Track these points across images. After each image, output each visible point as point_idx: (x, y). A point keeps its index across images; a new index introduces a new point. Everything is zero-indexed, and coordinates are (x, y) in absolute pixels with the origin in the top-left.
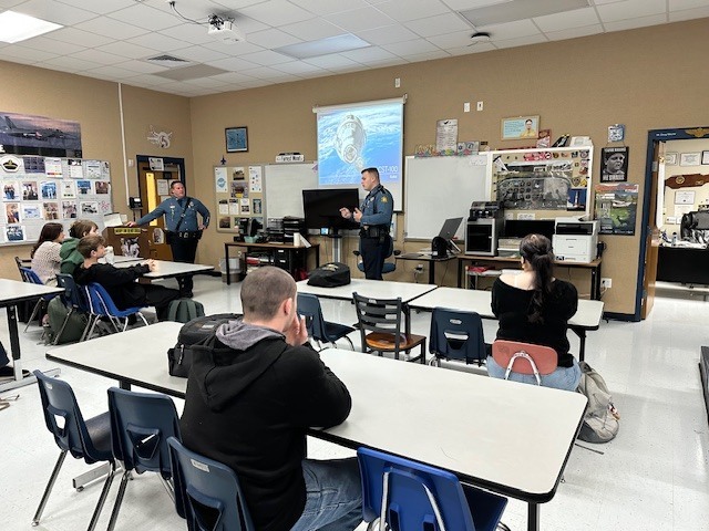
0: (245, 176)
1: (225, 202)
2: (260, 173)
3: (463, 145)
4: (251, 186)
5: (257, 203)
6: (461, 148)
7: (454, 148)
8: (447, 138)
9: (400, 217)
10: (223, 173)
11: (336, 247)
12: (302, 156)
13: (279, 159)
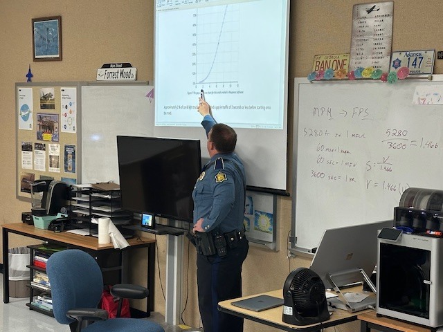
0: (56, 103)
1: (27, 148)
2: (74, 100)
3: (402, 57)
4: (63, 121)
5: (70, 151)
6: (397, 64)
7: (384, 63)
8: (371, 42)
9: (283, 203)
10: (28, 96)
11: (171, 253)
12: (133, 70)
13: (102, 74)
